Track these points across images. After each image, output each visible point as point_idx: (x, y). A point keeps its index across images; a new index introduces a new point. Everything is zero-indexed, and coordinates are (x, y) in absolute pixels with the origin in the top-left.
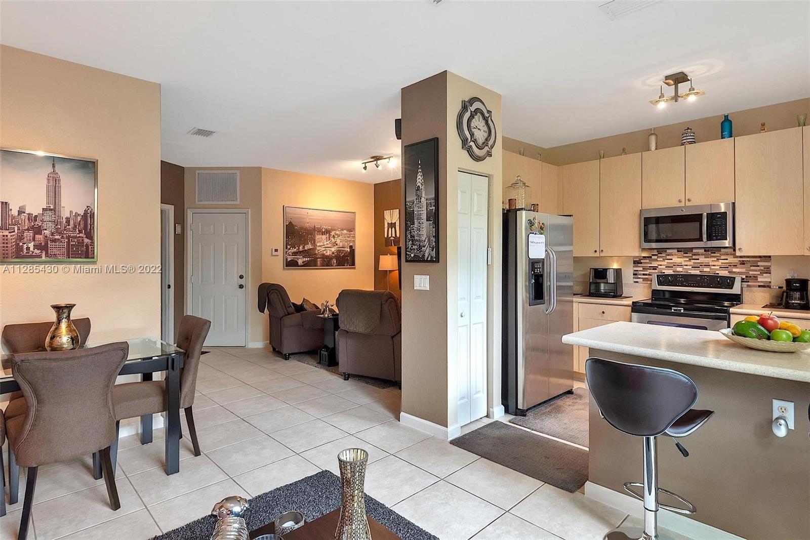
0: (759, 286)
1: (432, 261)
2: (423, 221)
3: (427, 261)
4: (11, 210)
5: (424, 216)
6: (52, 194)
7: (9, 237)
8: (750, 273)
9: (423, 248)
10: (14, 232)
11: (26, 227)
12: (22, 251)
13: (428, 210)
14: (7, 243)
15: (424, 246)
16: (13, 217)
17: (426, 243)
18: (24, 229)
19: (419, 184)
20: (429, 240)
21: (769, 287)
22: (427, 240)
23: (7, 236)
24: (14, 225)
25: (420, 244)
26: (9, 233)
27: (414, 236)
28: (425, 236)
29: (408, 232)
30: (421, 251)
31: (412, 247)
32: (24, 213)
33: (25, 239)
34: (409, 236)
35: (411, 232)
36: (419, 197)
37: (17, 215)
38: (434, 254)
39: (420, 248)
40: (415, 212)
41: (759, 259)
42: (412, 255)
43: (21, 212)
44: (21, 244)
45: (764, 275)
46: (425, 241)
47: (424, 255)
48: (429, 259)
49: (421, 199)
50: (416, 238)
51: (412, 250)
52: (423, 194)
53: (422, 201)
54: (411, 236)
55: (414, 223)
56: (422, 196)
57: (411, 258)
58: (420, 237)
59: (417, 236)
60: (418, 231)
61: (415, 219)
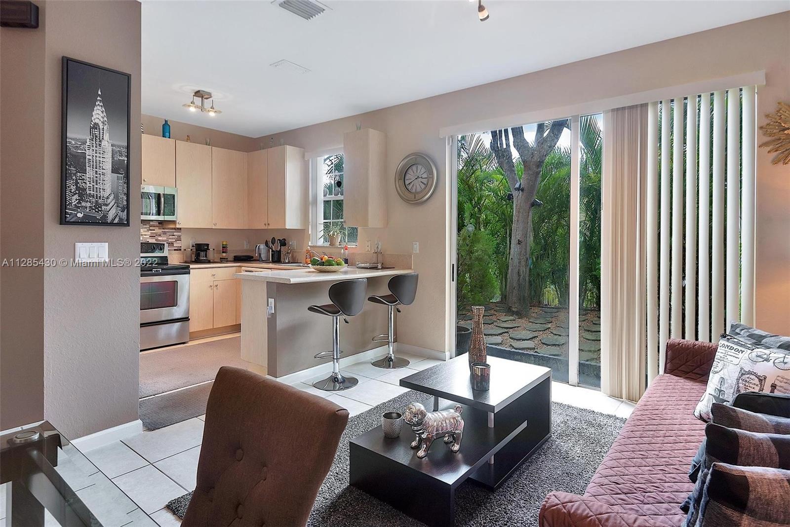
0: (175, 250)
1: (121, 224)
2: (105, 171)
3: (112, 224)
5: (108, 166)
8: (170, 240)
9: (103, 207)
13: (115, 159)
15: (107, 205)
17: (109, 201)
19: (97, 121)
20: (116, 198)
21: (180, 250)
22: (112, 197)
25: (97, 201)
27: (86, 190)
28: (108, 192)
29: (70, 183)
30: (99, 210)
31: (79, 203)
34: (73, 188)
35: (77, 183)
36: (97, 139)
38: (124, 215)
39: (98, 205)
40: (88, 157)
41: (174, 230)
42: (79, 214)
45: (178, 242)
46: (108, 198)
47: (105, 216)
48: (116, 221)
49: (100, 141)
50: (88, 192)
51: (78, 207)
52: (106, 137)
53: (102, 145)
54: (78, 188)
55: (84, 171)
56: (103, 139)
57: (76, 218)
58: (97, 192)
59: (92, 190)
60: (93, 182)
61: (87, 166)
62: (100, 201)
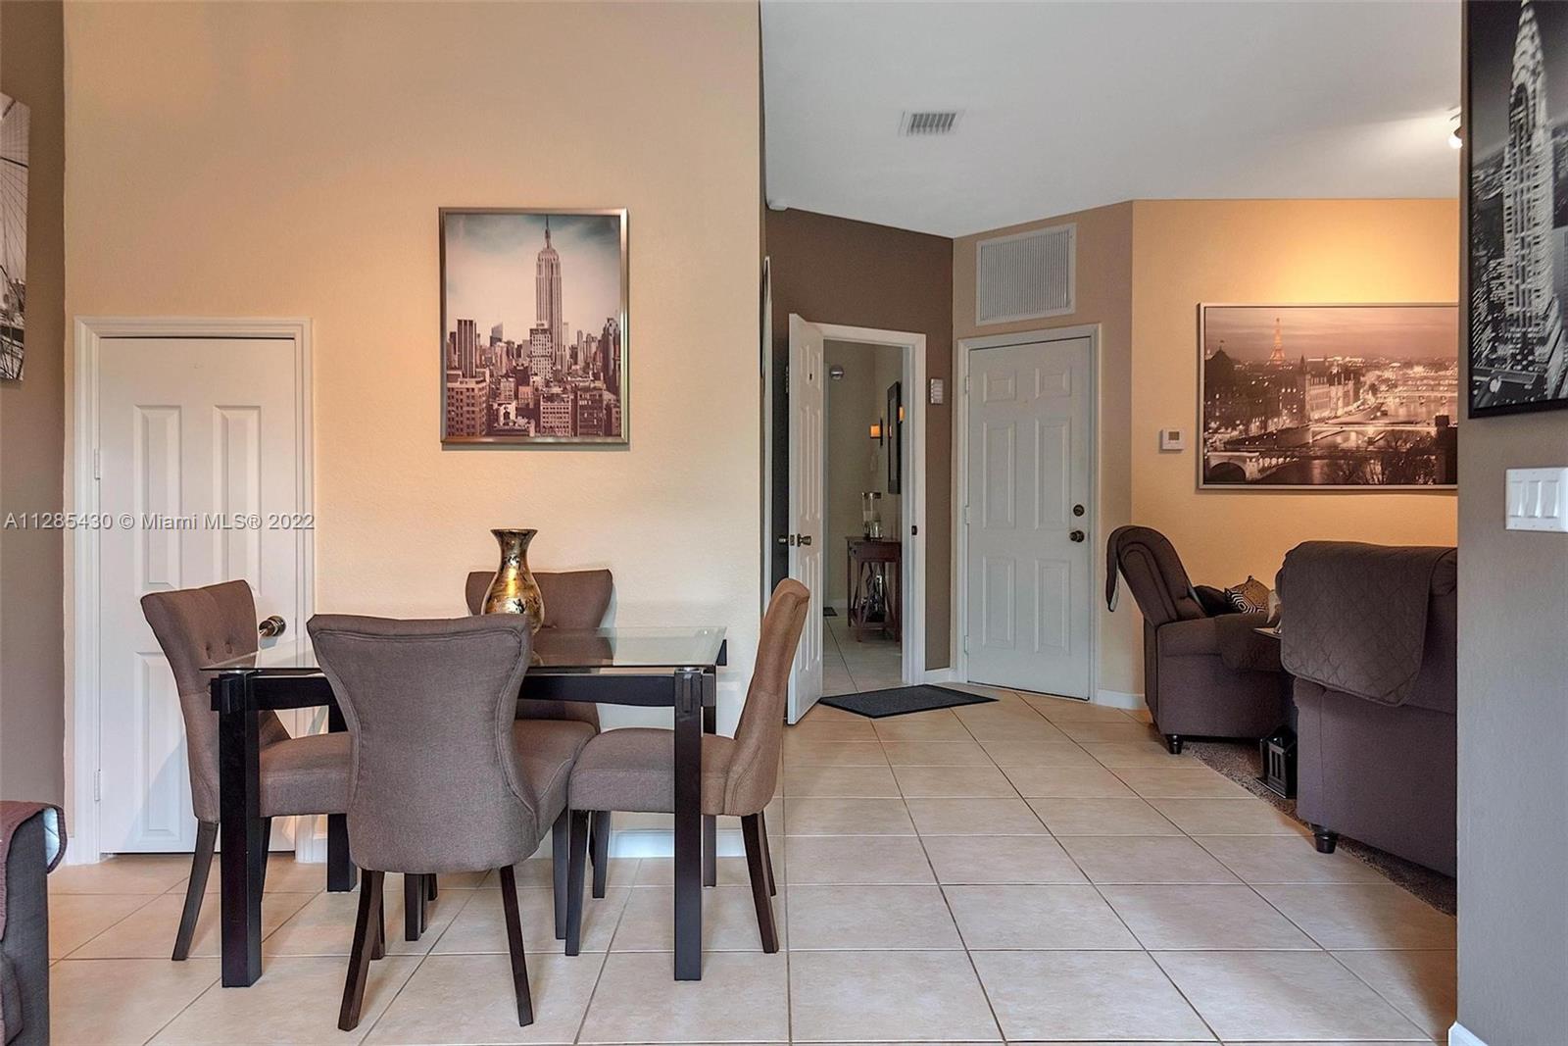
2: (1538, 230)
3: (1555, 405)
4: (479, 335)
5: (1545, 210)
6: (545, 297)
7: (476, 391)
9: (1538, 350)
10: (484, 381)
11: (504, 372)
12: (497, 420)
14: (473, 405)
15: (1543, 341)
16: (483, 351)
17: (1551, 320)
18: (500, 374)
19: (1524, 76)
20: (1564, 308)
22: (1554, 310)
23: (473, 389)
24: (483, 366)
25: (1525, 334)
26: (478, 383)
27: (1503, 304)
28: (1547, 294)
29: (1479, 293)
30: (1532, 363)
31: (1494, 350)
32: (500, 340)
33: (502, 396)
34: (1483, 307)
35: (1489, 291)
36: (1522, 132)
37: (488, 345)
39: (1527, 346)
40: (1508, 203)
42: (1495, 386)
43: (494, 340)
44: (495, 406)
46: (1546, 317)
47: (1541, 381)
48: (1564, 392)
49: (1530, 137)
50: (1509, 311)
51: (1491, 363)
52: (1541, 117)
53: (1533, 146)
54: (1491, 305)
55: (1499, 253)
56: (1534, 125)
57: (1488, 395)
58: (1524, 305)
59: (1514, 301)
60: (1517, 278)
61: (1506, 230)
62: (1532, 332)
